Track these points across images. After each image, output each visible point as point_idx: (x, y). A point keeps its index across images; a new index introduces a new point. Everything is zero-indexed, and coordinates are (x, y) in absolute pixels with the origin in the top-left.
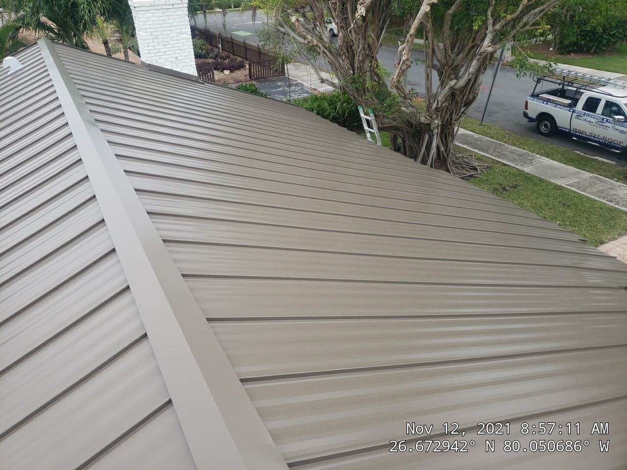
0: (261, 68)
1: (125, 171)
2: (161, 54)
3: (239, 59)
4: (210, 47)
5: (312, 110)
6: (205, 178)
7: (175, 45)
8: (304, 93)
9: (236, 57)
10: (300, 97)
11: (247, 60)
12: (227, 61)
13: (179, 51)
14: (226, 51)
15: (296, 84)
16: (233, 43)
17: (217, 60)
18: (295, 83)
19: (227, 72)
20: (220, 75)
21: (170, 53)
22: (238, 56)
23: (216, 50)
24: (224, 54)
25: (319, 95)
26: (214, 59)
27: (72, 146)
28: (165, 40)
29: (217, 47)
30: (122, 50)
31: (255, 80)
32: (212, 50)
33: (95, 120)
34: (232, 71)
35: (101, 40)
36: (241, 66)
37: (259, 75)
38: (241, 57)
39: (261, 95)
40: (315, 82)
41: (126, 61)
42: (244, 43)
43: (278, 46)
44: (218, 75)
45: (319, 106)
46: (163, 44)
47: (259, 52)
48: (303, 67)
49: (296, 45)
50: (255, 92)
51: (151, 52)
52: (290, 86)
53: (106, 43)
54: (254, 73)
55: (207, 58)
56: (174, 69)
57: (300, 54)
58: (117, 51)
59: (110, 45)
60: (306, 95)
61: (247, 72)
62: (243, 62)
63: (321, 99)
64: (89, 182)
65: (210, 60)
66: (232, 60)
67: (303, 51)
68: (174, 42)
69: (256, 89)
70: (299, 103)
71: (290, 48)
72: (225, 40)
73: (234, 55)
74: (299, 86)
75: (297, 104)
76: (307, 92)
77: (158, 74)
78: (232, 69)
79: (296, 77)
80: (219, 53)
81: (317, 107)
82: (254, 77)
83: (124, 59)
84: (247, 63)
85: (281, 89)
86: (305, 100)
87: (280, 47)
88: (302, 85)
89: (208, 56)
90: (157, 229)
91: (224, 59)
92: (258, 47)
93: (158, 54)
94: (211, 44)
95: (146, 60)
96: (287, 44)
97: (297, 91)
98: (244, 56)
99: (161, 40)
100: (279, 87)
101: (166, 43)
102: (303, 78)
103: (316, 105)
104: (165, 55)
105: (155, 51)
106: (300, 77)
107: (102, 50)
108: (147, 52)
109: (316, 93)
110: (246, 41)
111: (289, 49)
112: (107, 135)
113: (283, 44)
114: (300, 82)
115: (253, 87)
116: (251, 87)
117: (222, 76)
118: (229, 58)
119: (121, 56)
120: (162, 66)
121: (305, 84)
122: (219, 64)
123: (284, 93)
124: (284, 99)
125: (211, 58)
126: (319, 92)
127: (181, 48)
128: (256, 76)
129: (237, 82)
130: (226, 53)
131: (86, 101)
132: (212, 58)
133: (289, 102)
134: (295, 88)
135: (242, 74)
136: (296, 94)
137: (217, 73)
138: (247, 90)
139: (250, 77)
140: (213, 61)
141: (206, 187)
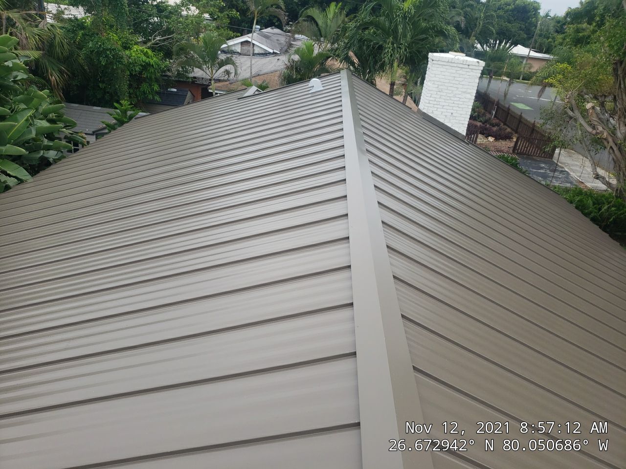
0: (529, 144)
1: (379, 203)
2: (438, 106)
3: (509, 130)
4: (483, 111)
5: (571, 202)
6: (427, 223)
7: (455, 102)
8: (568, 183)
9: (506, 127)
10: (561, 185)
11: (516, 132)
12: (495, 129)
13: (457, 109)
14: (498, 119)
15: (562, 171)
16: (508, 113)
17: (486, 125)
18: (561, 169)
19: (491, 139)
20: (483, 140)
21: (448, 107)
22: (509, 127)
23: (488, 116)
24: (496, 121)
25: (585, 190)
26: (483, 124)
27: (341, 166)
28: (448, 95)
29: (490, 113)
30: (404, 94)
31: (517, 154)
32: (484, 115)
33: (367, 150)
34: (497, 139)
35: (390, 81)
36: (508, 137)
37: (524, 151)
38: (511, 129)
39: (521, 171)
40: (585, 175)
41: (404, 103)
42: (521, 116)
43: (559, 129)
44: (481, 139)
45: (580, 201)
46: (445, 98)
47: (533, 129)
48: (576, 156)
49: (580, 132)
50: (515, 166)
51: (431, 102)
52: (555, 171)
53: (392, 84)
54: (519, 148)
55: (476, 120)
56: (445, 124)
57: (581, 143)
58: (399, 94)
59: (395, 87)
60: (568, 185)
61: (512, 145)
62: (512, 133)
63: (587, 194)
64: (346, 201)
65: (479, 124)
66: (500, 129)
67: (585, 139)
68: (456, 99)
69: (517, 164)
70: (558, 191)
71: (570, 133)
72: (501, 108)
73: (505, 124)
74: (564, 174)
75: (557, 192)
76: (571, 183)
77: (430, 124)
78: (498, 138)
79: (564, 163)
80: (490, 119)
81: (578, 201)
82: (518, 151)
83: (402, 102)
84: (515, 136)
85: (542, 171)
86: (567, 190)
87: (561, 130)
88: (568, 174)
89: (479, 119)
90: (391, 264)
91: (493, 126)
92: (534, 124)
93: (436, 106)
94: (485, 108)
95: (424, 108)
96: (570, 129)
97: (560, 178)
98: (515, 129)
99: (445, 94)
100: (542, 168)
101: (449, 98)
102: (571, 167)
103: (577, 199)
104: (443, 108)
105: (435, 103)
106: (568, 165)
107: (387, 89)
108: (427, 102)
109: (582, 186)
110: (523, 115)
111: (570, 135)
112: (373, 166)
113: (565, 128)
114: (567, 170)
115: (514, 161)
116: (512, 160)
117: (485, 141)
118: (498, 126)
119: (400, 98)
120: (435, 118)
121: (571, 173)
122: (486, 129)
123: (544, 176)
124: (543, 183)
125: (479, 122)
126: (586, 186)
127: (460, 106)
128: (521, 150)
129: (498, 151)
130: (497, 121)
131: (364, 132)
132: (481, 121)
133: (547, 186)
134: (558, 174)
135: (506, 145)
136: (557, 181)
137: (481, 137)
138: (507, 162)
139: (514, 151)
140: (482, 125)
141: (426, 232)
